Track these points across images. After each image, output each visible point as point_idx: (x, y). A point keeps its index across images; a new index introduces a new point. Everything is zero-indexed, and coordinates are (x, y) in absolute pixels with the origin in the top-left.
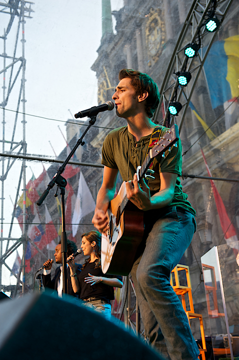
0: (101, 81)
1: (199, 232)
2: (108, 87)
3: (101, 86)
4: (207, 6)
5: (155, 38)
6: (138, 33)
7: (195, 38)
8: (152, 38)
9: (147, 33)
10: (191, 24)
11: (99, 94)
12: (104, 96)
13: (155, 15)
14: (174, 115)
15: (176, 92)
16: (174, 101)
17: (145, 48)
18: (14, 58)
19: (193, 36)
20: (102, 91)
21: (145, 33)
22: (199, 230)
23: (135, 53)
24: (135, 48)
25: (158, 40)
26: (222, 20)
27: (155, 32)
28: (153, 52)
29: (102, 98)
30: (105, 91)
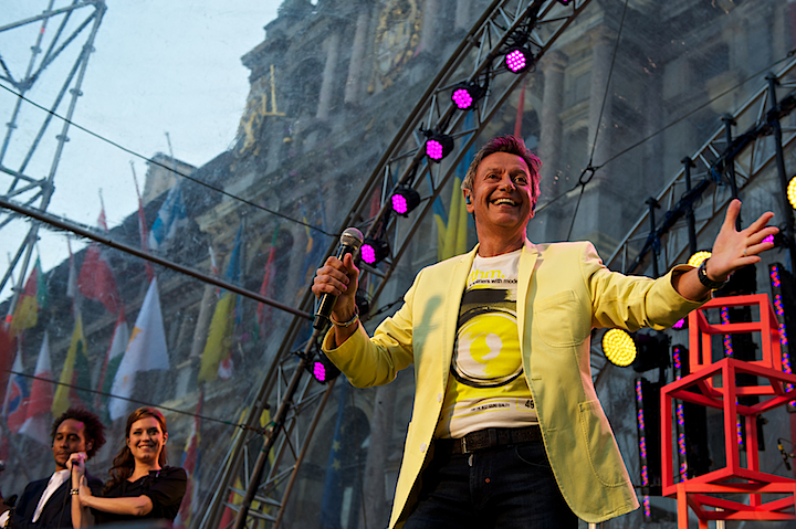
0: (257, 93)
1: (386, 476)
2: (269, 108)
3: (254, 102)
4: (516, 20)
5: (394, 40)
6: (361, 22)
7: (478, 74)
8: (389, 38)
9: (383, 24)
10: (478, 45)
11: (245, 119)
12: (254, 125)
14: (400, 214)
15: (415, 167)
16: (406, 187)
17: (368, 53)
19: (476, 69)
20: (254, 113)
21: (379, 23)
22: (388, 472)
23: (348, 56)
25: (402, 46)
26: (539, 56)
27: (399, 28)
28: (386, 66)
29: (248, 128)
30: (260, 117)
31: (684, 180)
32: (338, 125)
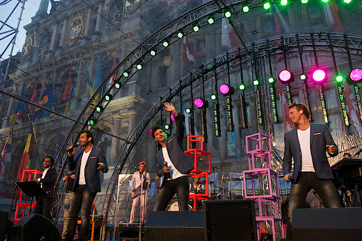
0: (29, 38)
2: (33, 44)
3: (28, 41)
5: (76, 30)
6: (65, 23)
8: (74, 30)
11: (25, 46)
12: (28, 48)
13: (81, 18)
17: (68, 32)
18: (4, 24)
20: (28, 45)
21: (71, 24)
23: (60, 32)
24: (61, 30)
25: (78, 32)
27: (77, 27)
28: (73, 38)
29: (26, 49)
30: (30, 46)
31: (169, 93)
32: (57, 53)
